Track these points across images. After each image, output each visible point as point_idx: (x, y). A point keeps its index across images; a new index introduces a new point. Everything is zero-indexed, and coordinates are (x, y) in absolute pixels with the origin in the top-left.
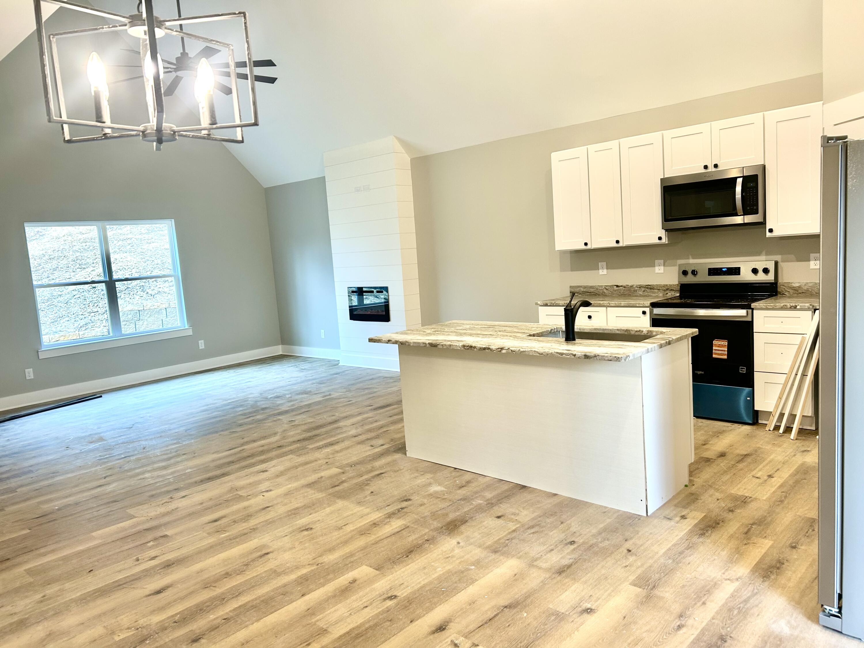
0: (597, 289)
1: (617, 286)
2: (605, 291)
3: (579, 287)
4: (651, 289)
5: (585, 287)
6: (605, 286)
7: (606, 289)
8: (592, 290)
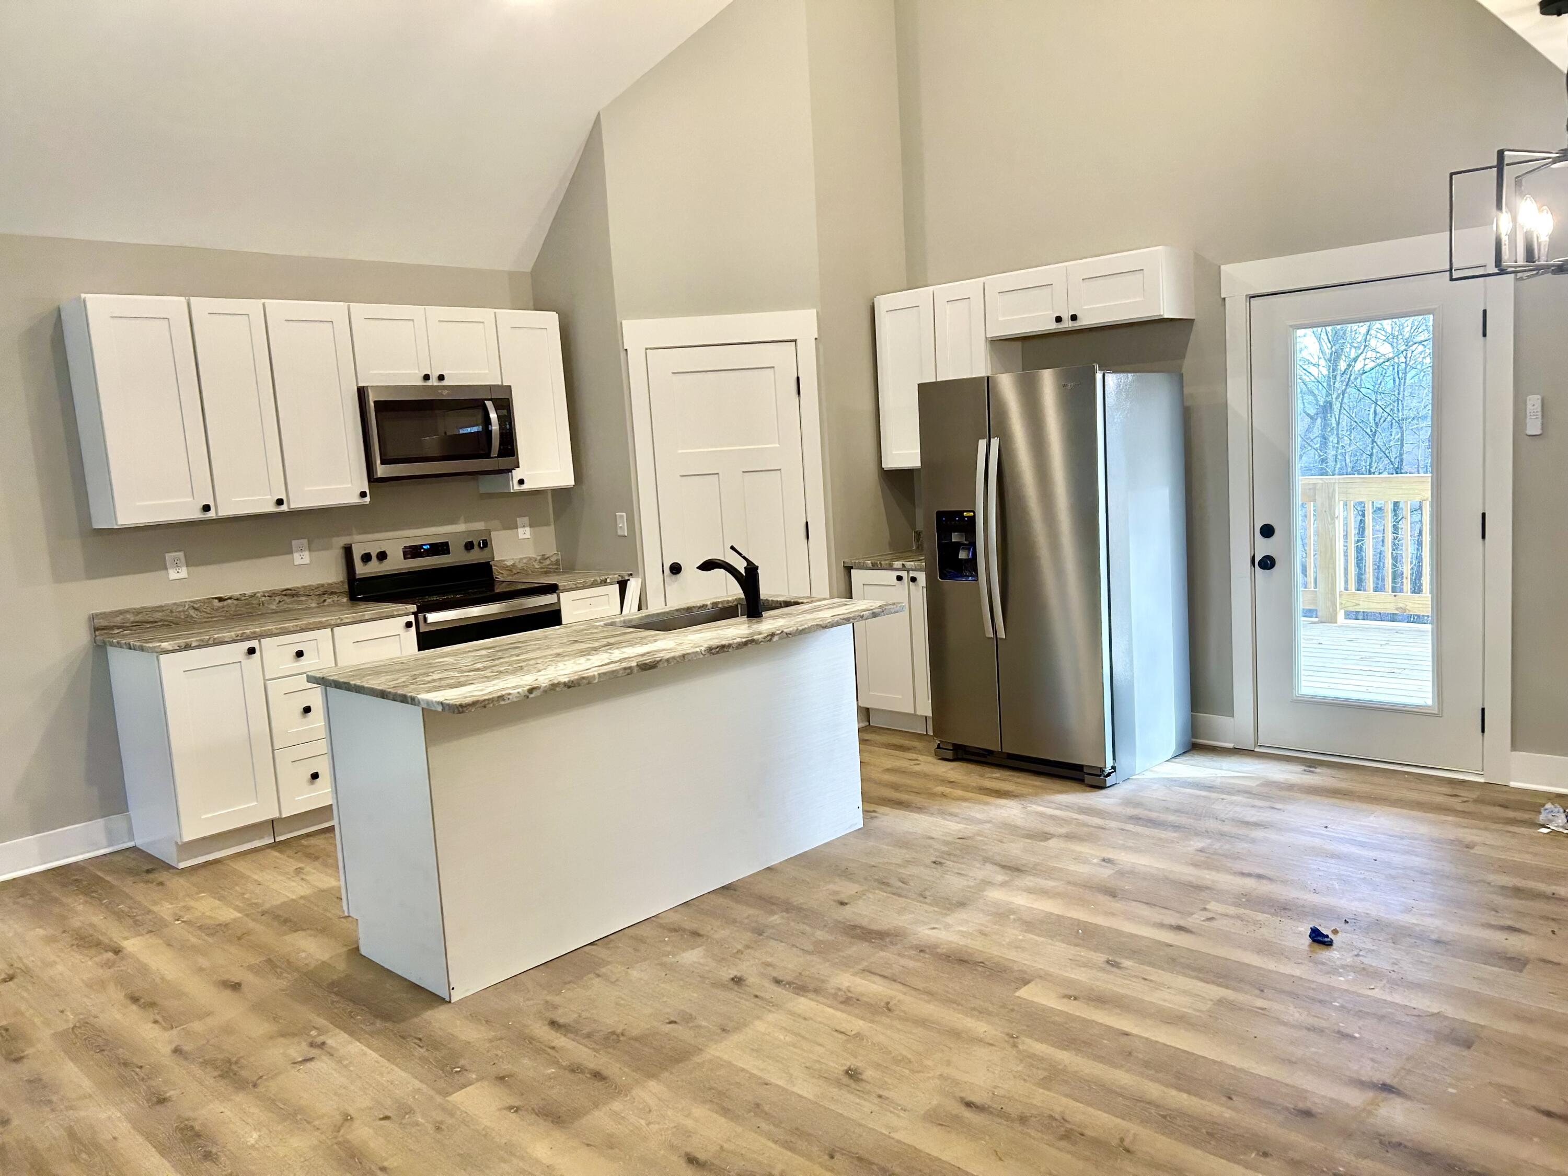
0: (171, 612)
1: (220, 599)
2: (192, 612)
3: (121, 612)
4: (293, 596)
5: (138, 612)
6: (192, 602)
7: (194, 608)
8: (158, 615)
